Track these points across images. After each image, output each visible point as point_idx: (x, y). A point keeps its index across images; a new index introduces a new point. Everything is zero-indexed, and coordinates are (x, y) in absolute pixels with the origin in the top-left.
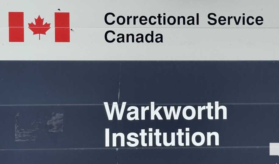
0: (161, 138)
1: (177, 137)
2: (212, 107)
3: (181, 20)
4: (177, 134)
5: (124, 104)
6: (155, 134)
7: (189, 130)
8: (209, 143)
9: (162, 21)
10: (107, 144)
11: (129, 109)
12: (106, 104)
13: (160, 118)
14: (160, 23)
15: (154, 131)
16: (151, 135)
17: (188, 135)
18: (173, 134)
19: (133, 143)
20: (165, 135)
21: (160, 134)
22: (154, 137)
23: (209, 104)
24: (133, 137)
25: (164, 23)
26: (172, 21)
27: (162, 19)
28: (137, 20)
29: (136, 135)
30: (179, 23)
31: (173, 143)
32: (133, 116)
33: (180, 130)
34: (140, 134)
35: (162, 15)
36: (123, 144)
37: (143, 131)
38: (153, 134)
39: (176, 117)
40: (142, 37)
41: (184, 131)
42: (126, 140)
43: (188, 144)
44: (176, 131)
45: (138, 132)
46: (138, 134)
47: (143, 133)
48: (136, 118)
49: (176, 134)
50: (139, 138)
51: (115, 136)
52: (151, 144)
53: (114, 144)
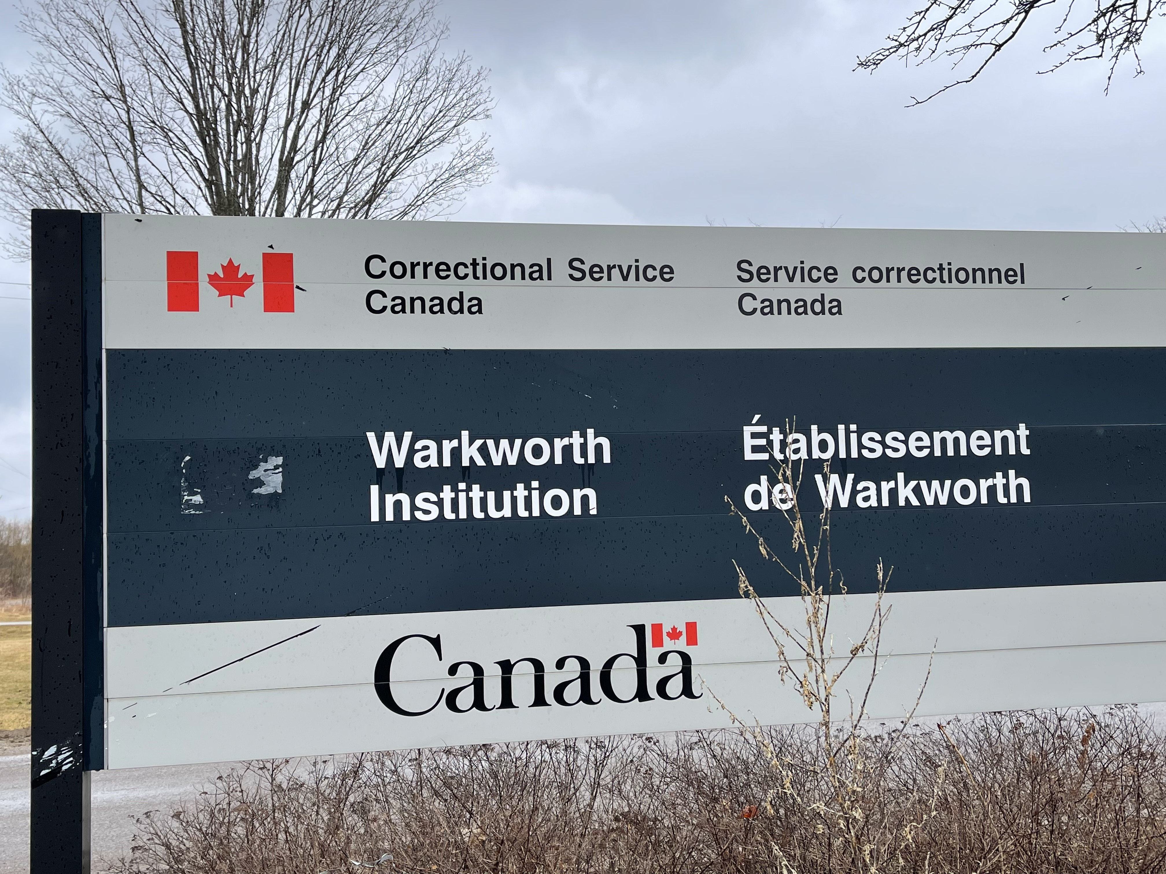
0: (484, 502)
1: (514, 500)
2: (582, 440)
3: (518, 270)
4: (515, 493)
5: (408, 436)
6: (471, 494)
7: (537, 486)
8: (578, 511)
9: (480, 273)
10: (375, 517)
11: (418, 445)
12: (371, 436)
13: (480, 462)
14: (476, 277)
15: (469, 489)
16: (462, 496)
17: (535, 494)
18: (507, 494)
19: (427, 512)
20: (491, 495)
21: (482, 494)
22: (469, 501)
23: (576, 434)
24: (426, 500)
25: (485, 277)
26: (499, 272)
27: (479, 269)
28: (431, 270)
29: (433, 497)
30: (513, 278)
31: (507, 512)
32: (425, 459)
33: (520, 486)
34: (442, 495)
35: (480, 261)
36: (406, 516)
37: (447, 488)
38: (467, 495)
39: (512, 460)
40: (441, 304)
41: (528, 488)
42: (414, 508)
43: (536, 513)
44: (513, 489)
45: (437, 491)
46: (438, 496)
47: (447, 494)
48: (433, 462)
49: (512, 494)
50: (440, 504)
51: (390, 499)
52: (463, 515)
53: (390, 517)
